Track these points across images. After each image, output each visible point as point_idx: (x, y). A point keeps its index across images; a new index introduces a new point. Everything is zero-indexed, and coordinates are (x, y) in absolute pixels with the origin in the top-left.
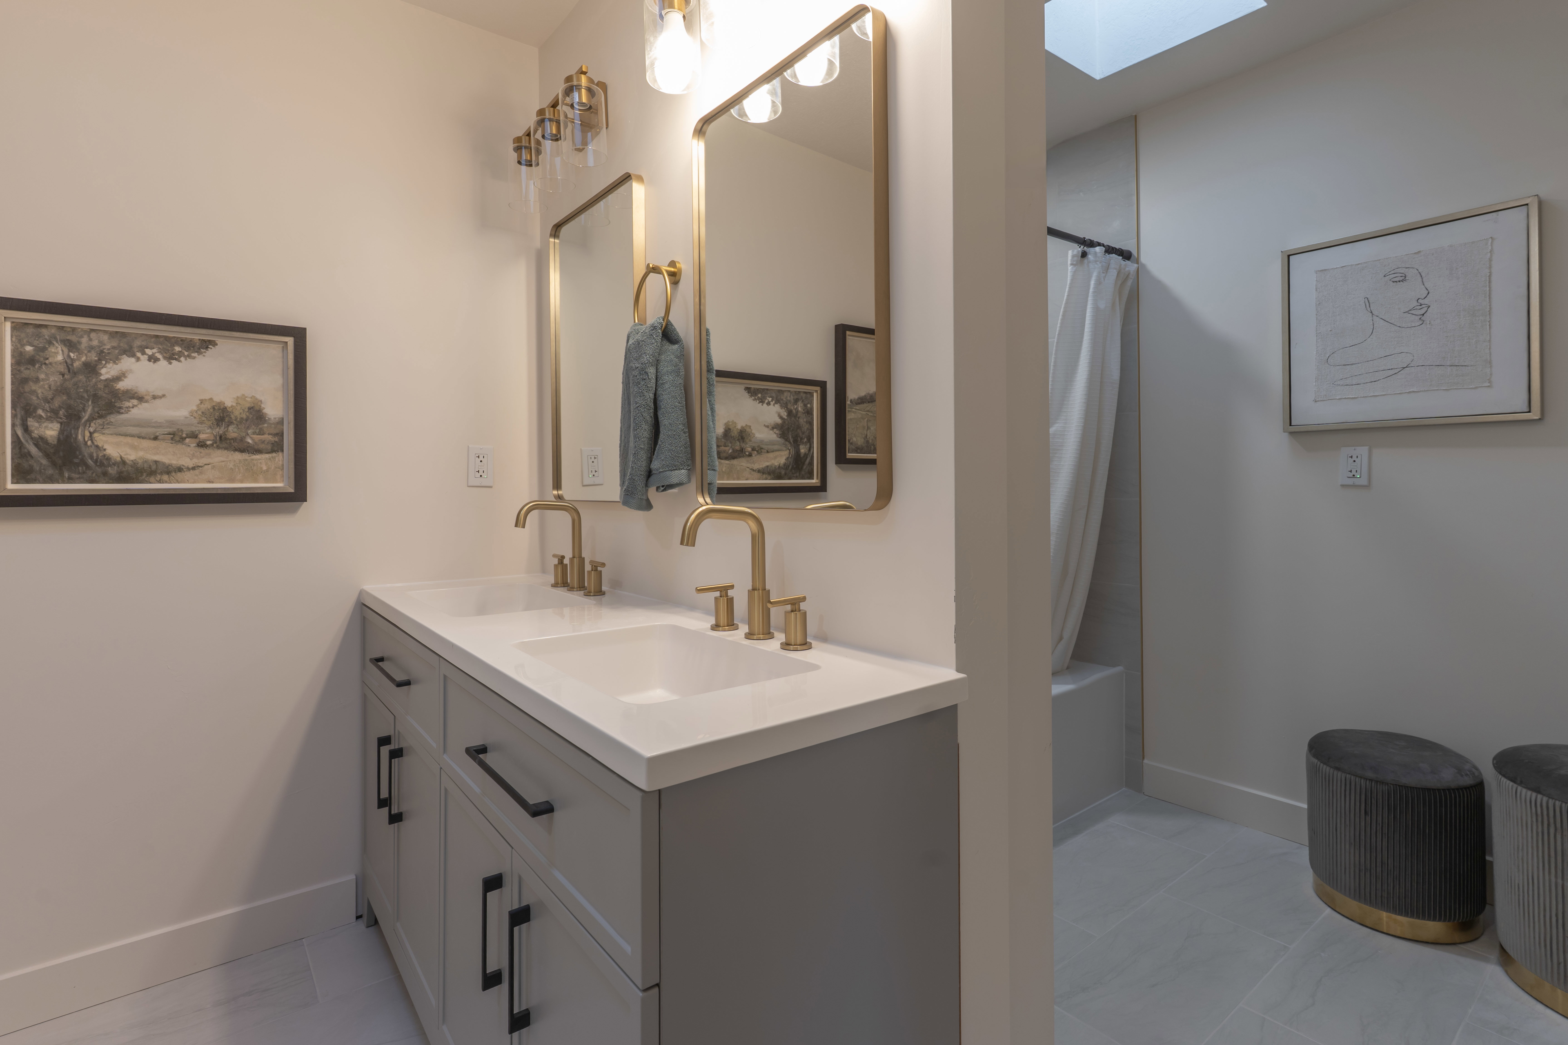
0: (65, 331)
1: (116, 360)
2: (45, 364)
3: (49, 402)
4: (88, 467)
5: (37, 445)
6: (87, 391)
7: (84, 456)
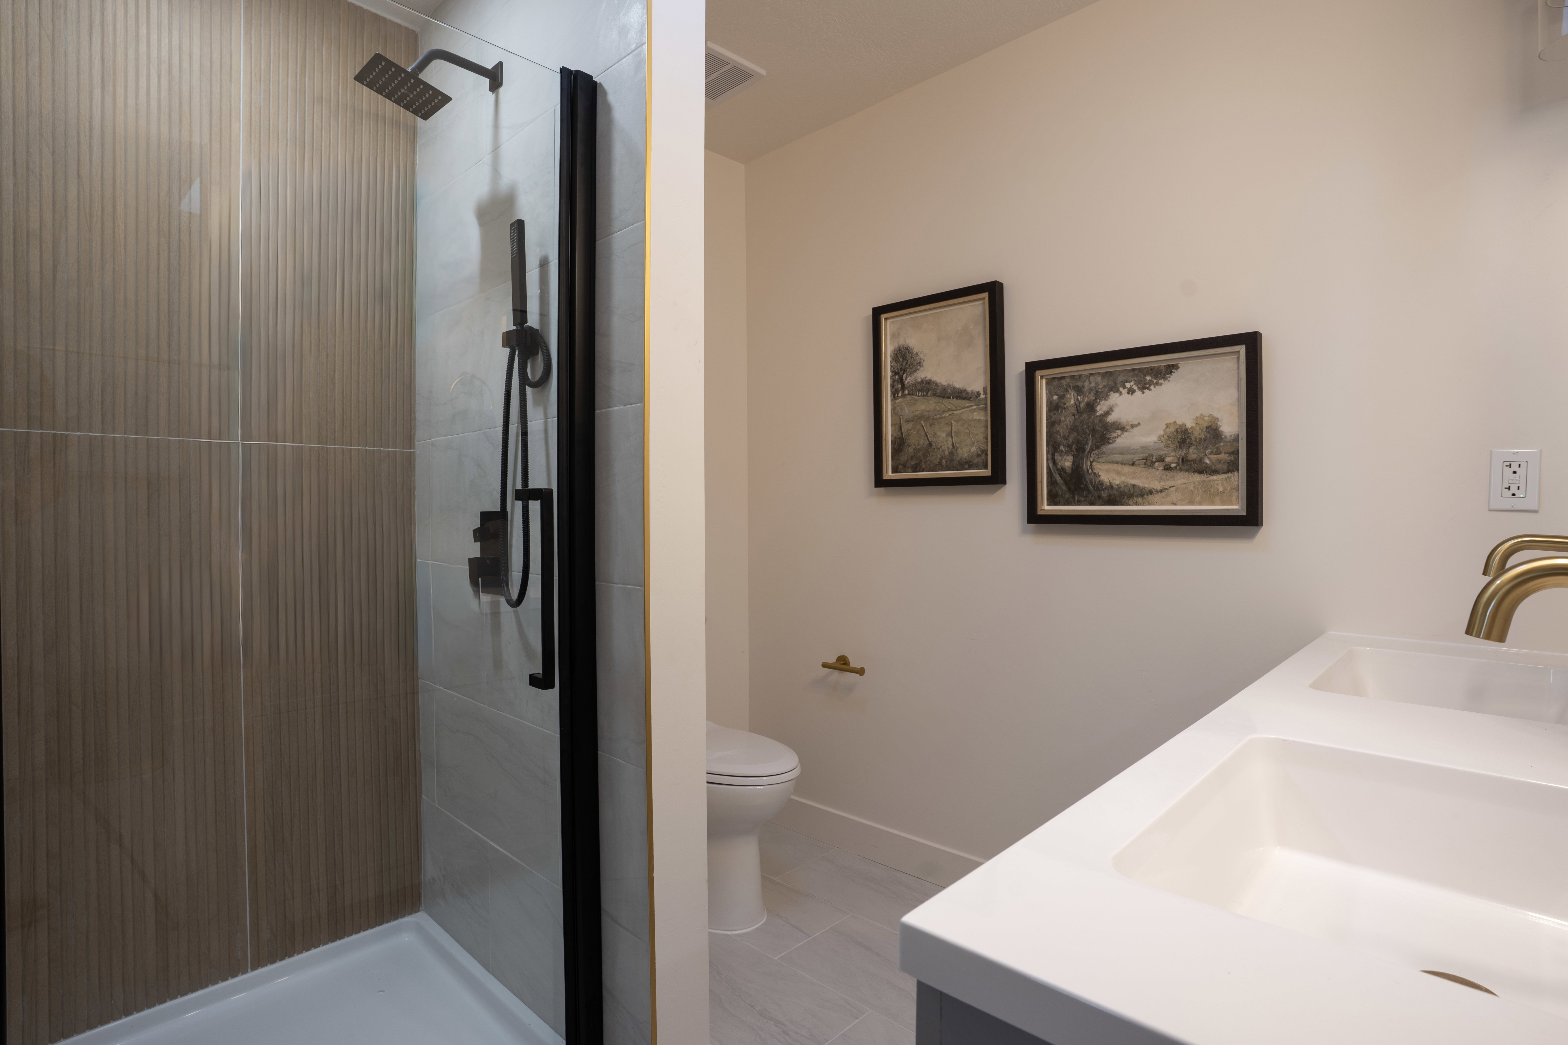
0: (1075, 379)
1: (1106, 397)
2: (1064, 408)
3: (1066, 439)
4: (1089, 492)
5: (1060, 474)
6: (1088, 427)
7: (1087, 482)
